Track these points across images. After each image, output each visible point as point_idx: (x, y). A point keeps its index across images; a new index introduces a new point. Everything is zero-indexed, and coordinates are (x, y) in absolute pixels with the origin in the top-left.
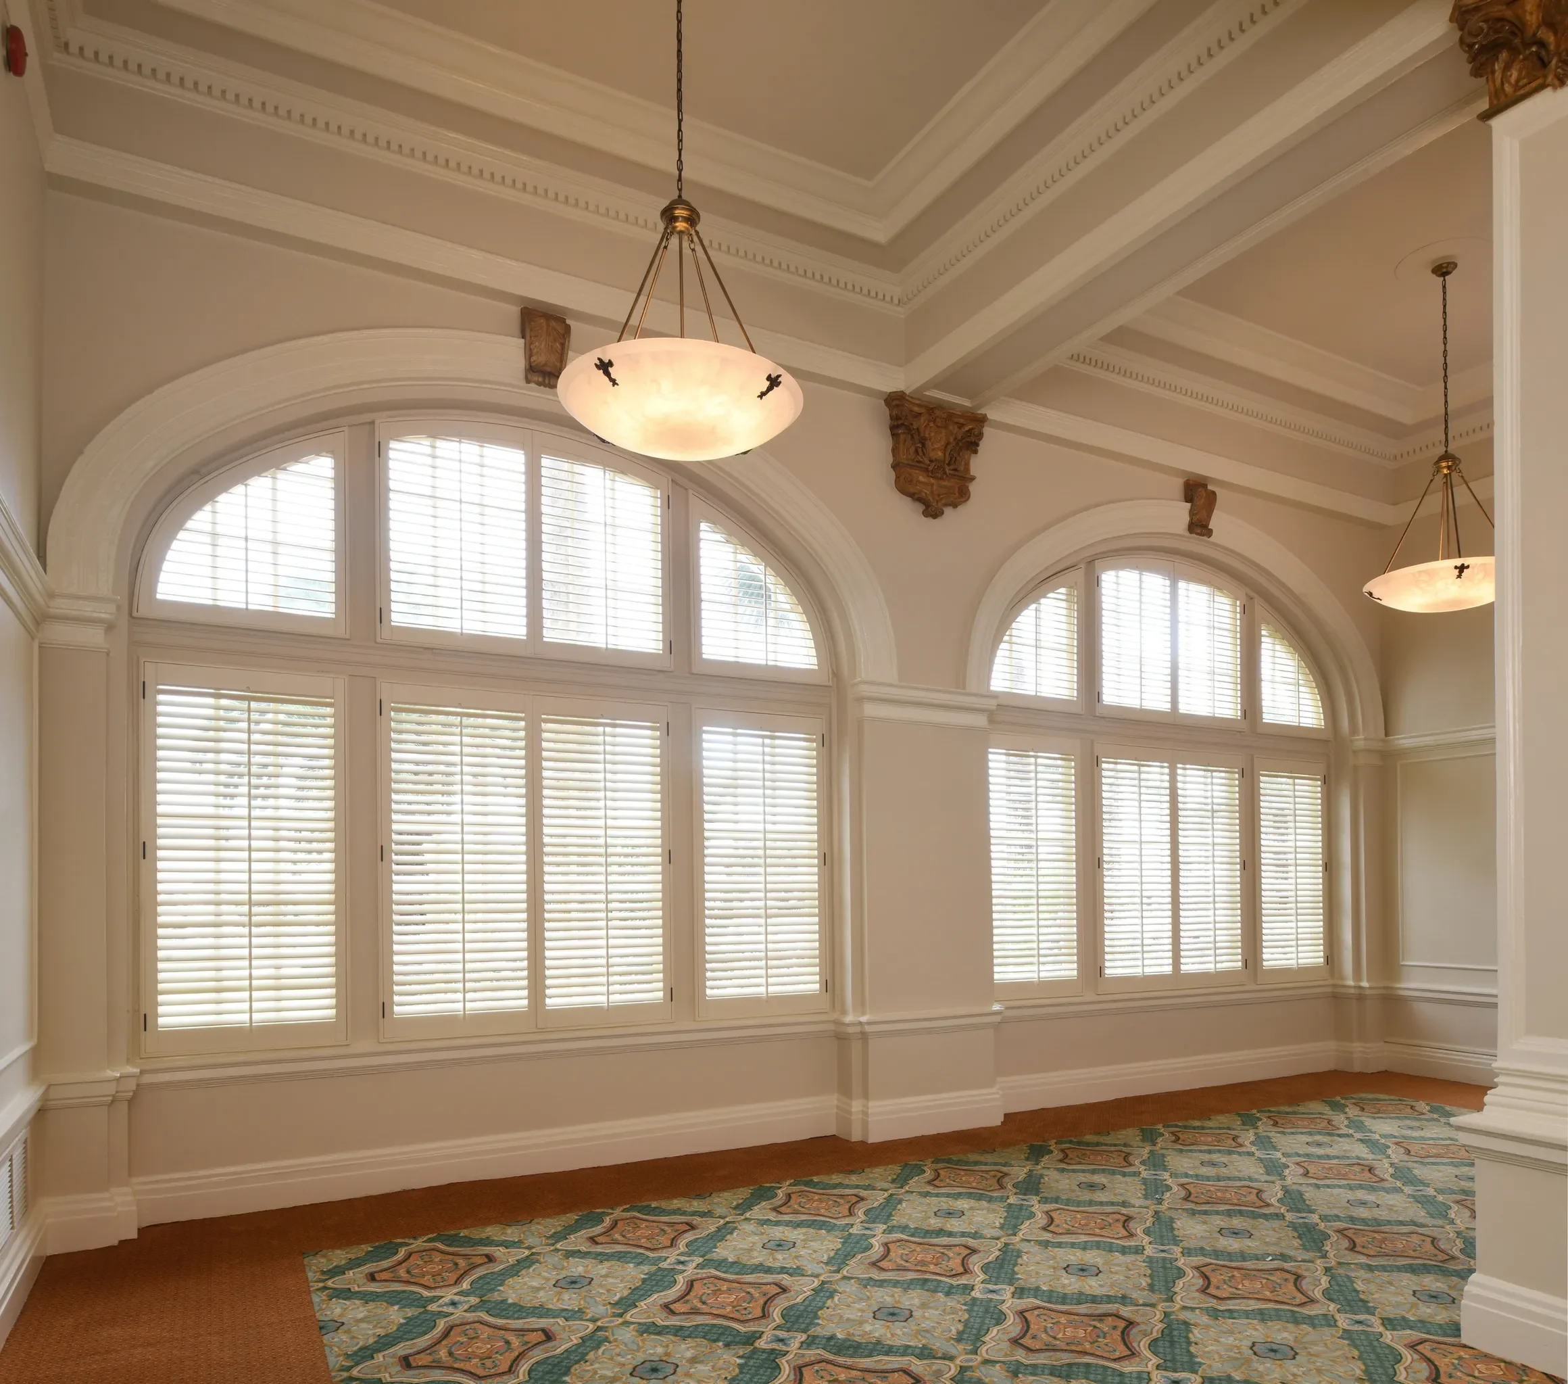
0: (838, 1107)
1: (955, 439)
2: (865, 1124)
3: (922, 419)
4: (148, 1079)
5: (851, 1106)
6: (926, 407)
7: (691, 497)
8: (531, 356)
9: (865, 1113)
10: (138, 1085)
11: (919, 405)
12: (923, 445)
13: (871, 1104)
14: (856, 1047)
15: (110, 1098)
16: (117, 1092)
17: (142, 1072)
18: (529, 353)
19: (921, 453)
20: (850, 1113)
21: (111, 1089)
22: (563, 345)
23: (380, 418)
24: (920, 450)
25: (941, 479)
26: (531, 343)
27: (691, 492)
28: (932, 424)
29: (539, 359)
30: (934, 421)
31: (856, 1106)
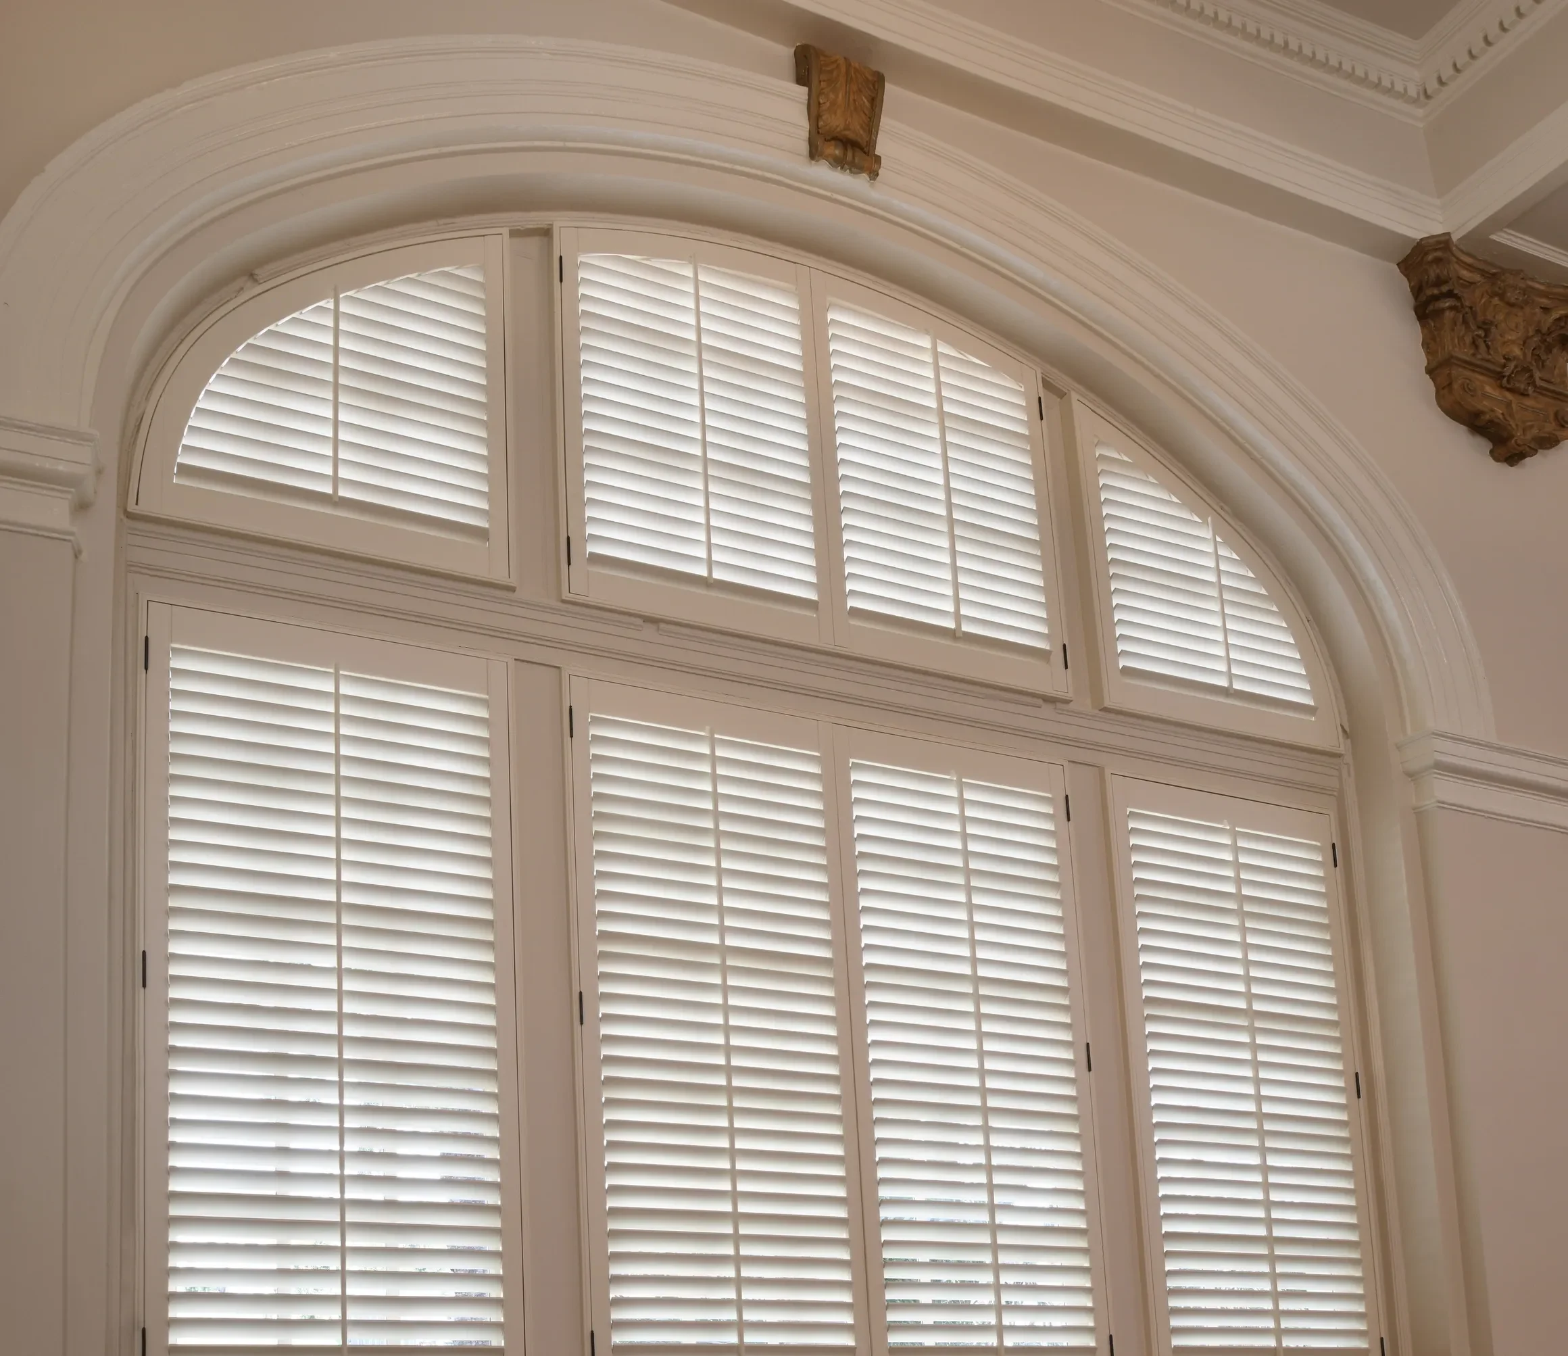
1: (1538, 331)
3: (1478, 293)
6: (1483, 273)
7: (1077, 407)
8: (819, 117)
11: (1469, 267)
12: (1487, 332)
18: (815, 112)
19: (1483, 347)
22: (872, 100)
23: (561, 222)
24: (1481, 343)
25: (1524, 394)
26: (821, 95)
27: (1074, 396)
28: (1496, 301)
29: (835, 121)
30: (1502, 296)
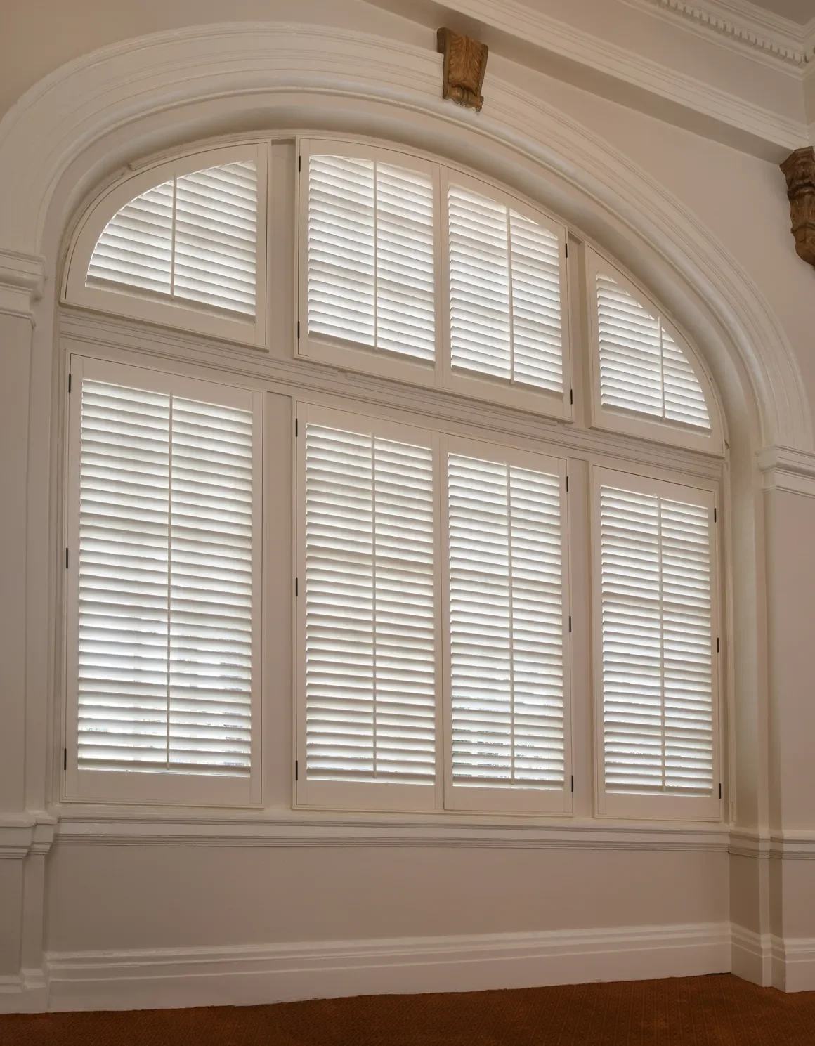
0: (733, 938)
2: (780, 969)
4: (66, 829)
5: (759, 941)
7: (587, 250)
8: (449, 72)
9: (779, 953)
10: (57, 836)
13: (787, 941)
14: (763, 867)
15: (26, 851)
16: (33, 843)
17: (60, 820)
18: (447, 70)
20: (760, 950)
21: (24, 839)
22: (480, 63)
23: (301, 136)
26: (451, 58)
27: (586, 243)
29: (458, 75)
31: (766, 940)
